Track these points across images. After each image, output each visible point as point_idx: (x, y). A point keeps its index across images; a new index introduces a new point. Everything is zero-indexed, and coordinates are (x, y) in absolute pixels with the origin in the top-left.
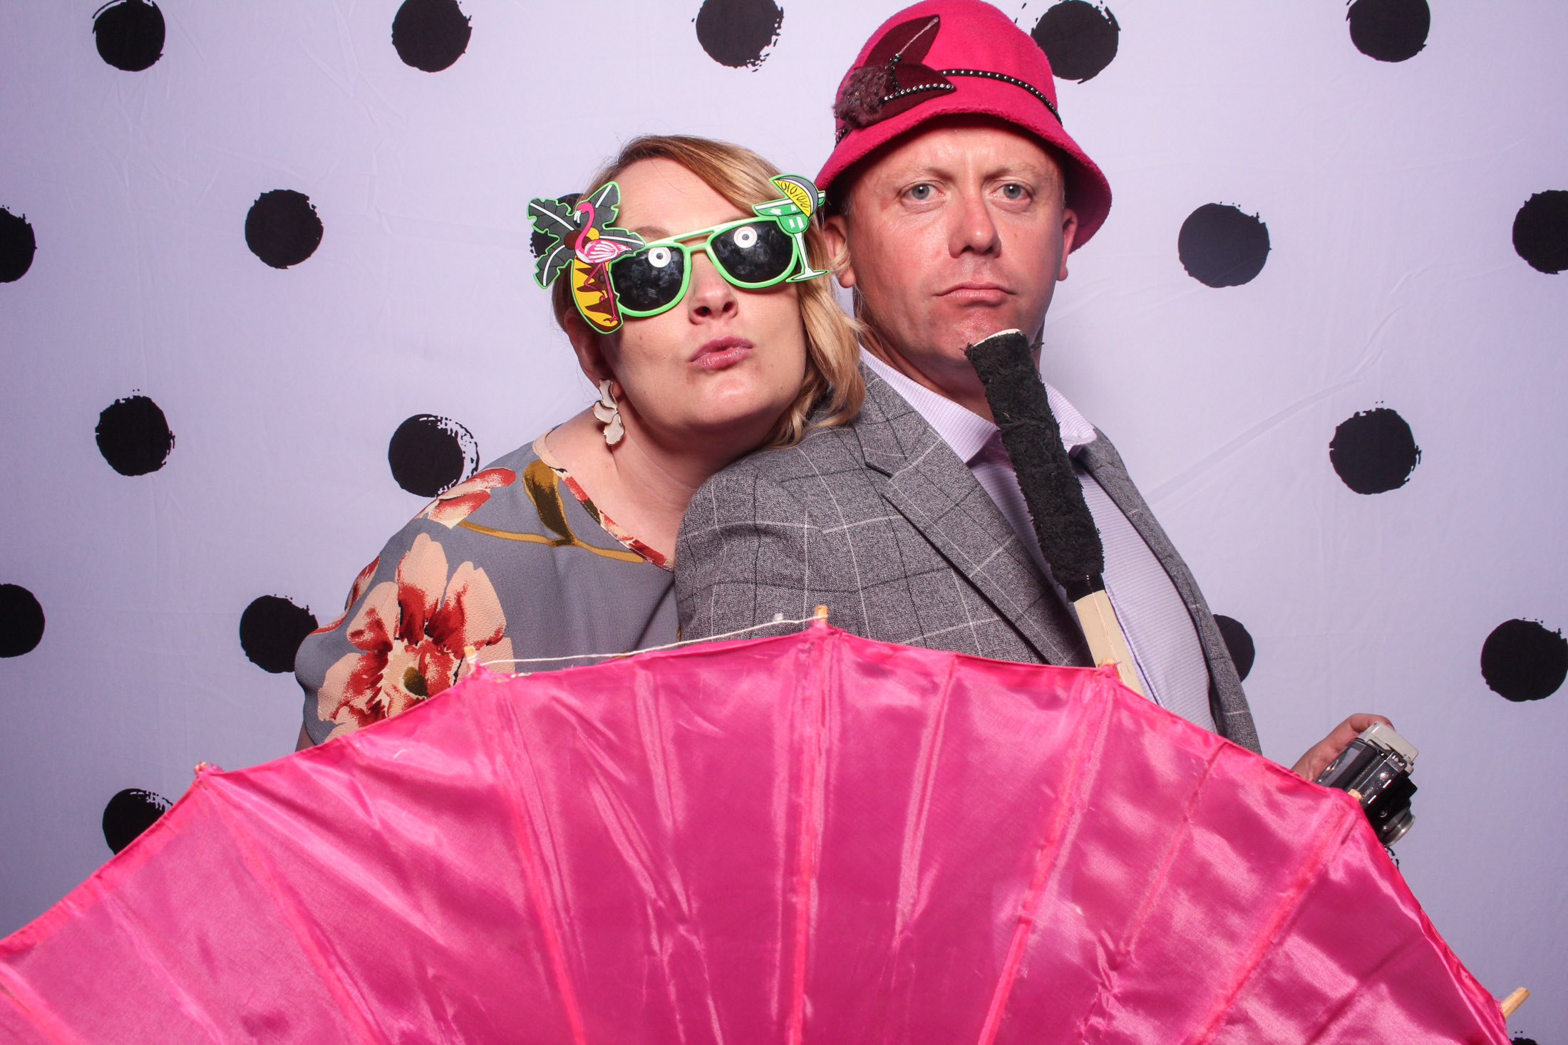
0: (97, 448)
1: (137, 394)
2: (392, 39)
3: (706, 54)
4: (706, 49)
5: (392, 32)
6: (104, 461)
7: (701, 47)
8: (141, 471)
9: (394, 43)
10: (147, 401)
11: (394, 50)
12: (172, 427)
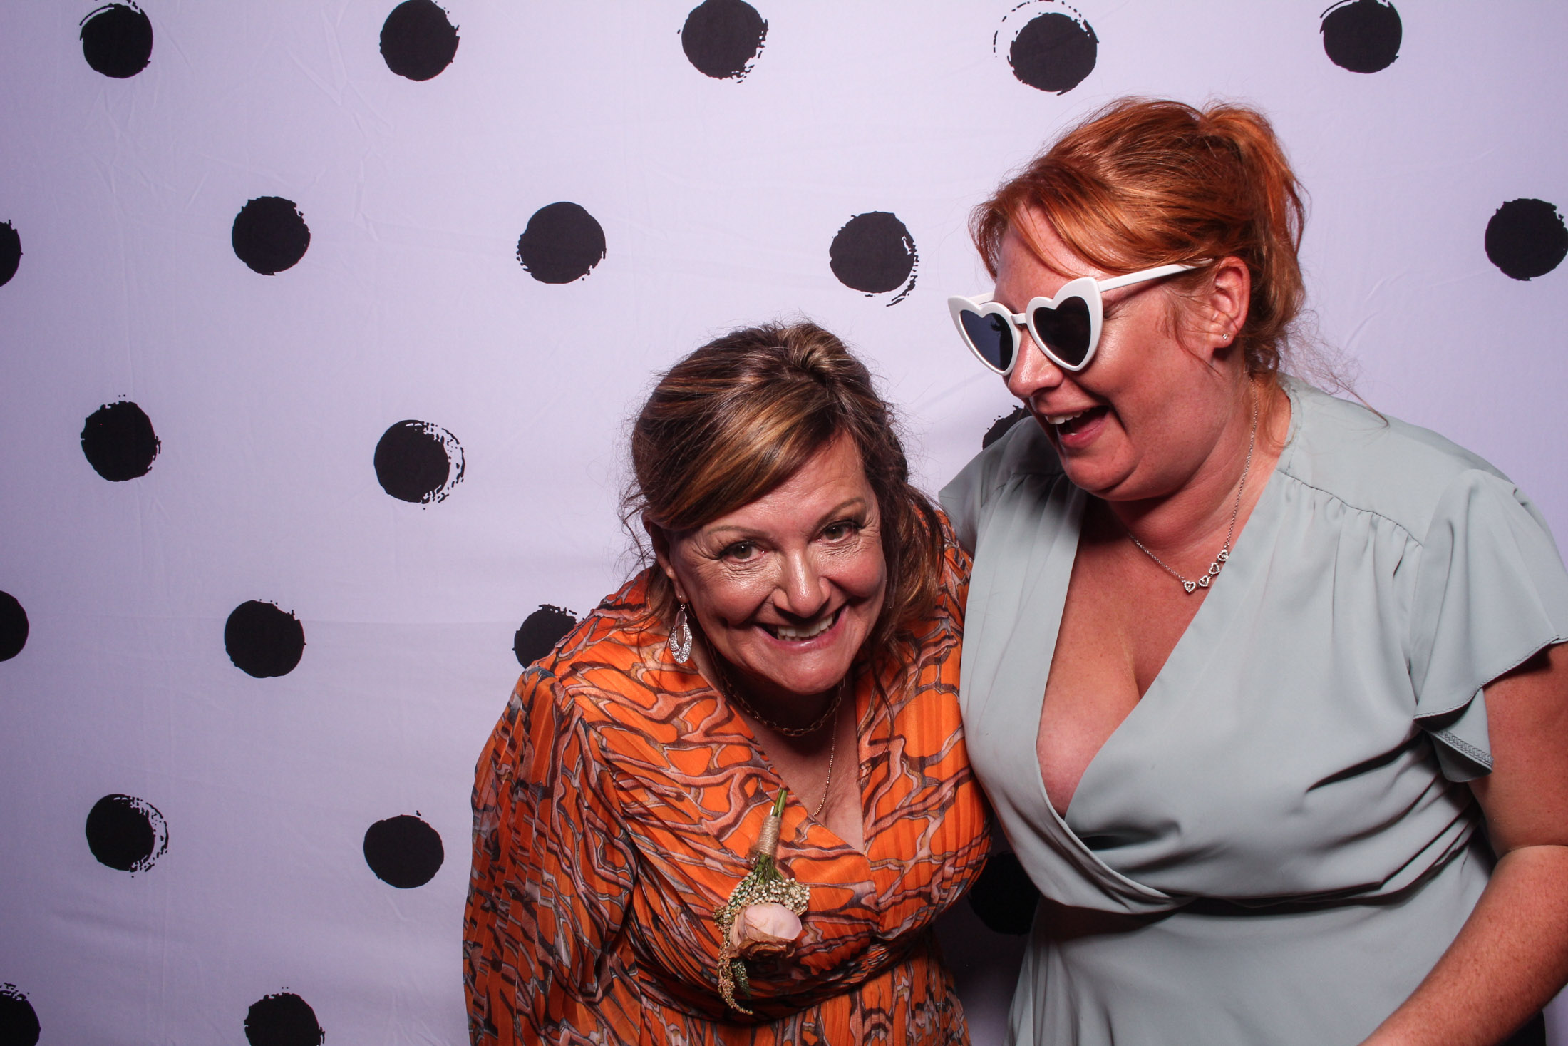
0: (83, 453)
1: (122, 399)
2: (380, 48)
3: (691, 65)
4: (691, 60)
5: (380, 41)
6: (91, 467)
7: (686, 58)
8: (126, 479)
9: (382, 52)
10: (133, 406)
11: (381, 59)
12: (158, 433)
